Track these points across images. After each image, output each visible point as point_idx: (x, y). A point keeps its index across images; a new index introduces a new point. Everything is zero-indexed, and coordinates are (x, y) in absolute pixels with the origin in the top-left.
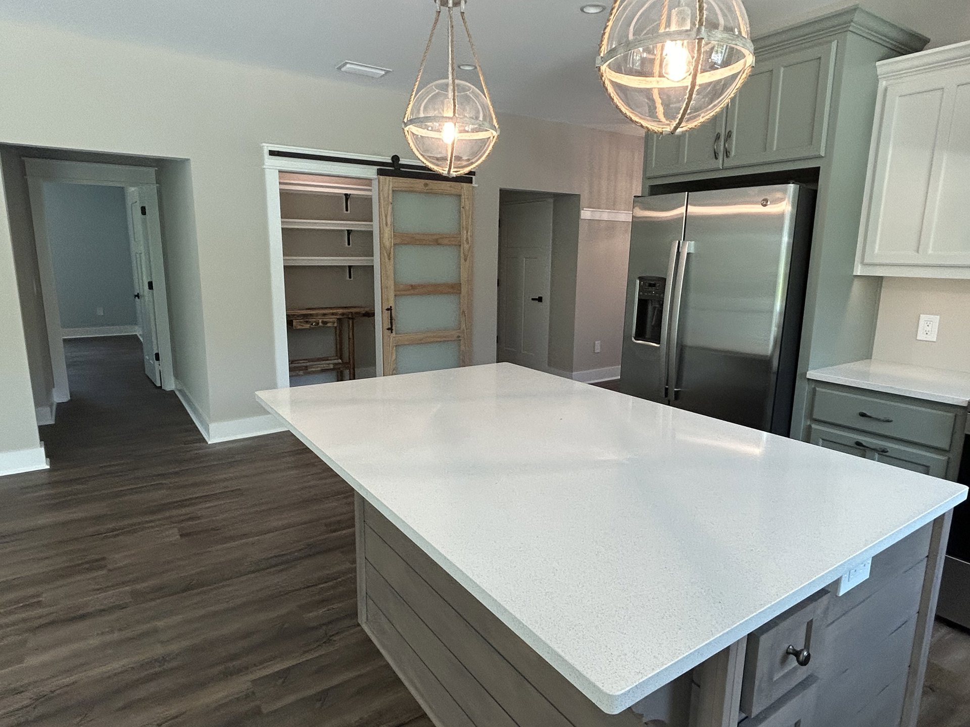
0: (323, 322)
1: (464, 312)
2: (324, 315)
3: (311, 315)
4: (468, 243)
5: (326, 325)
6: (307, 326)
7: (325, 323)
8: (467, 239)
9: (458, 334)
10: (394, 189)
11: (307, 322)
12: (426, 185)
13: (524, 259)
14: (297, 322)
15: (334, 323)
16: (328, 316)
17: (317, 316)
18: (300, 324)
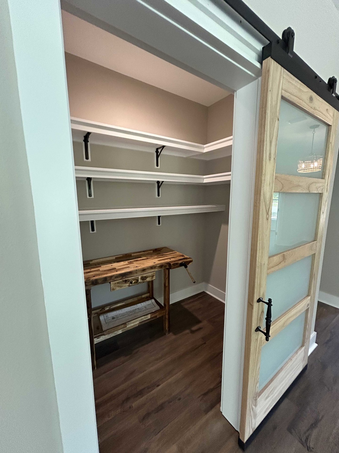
0: (142, 278)
2: (144, 270)
3: (130, 273)
4: (327, 191)
5: (145, 281)
6: (126, 286)
8: (327, 185)
10: (284, 93)
11: (126, 281)
14: (116, 283)
15: (153, 276)
16: (147, 271)
17: (136, 273)
18: (118, 285)
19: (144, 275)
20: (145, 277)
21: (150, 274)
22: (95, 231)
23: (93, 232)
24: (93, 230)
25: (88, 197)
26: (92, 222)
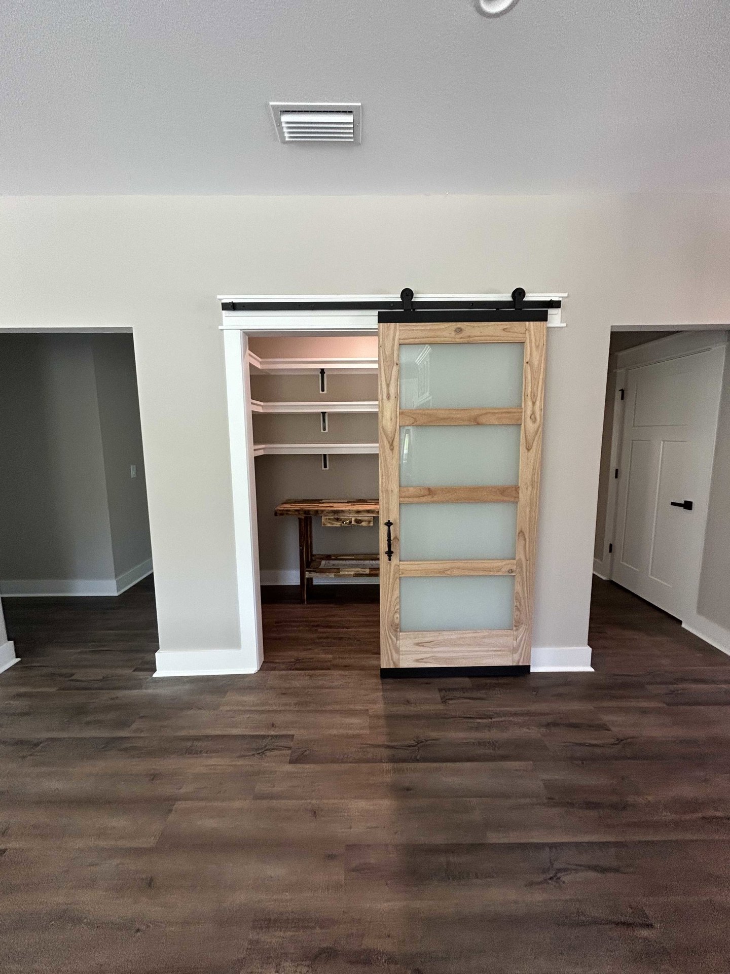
0: (357, 521)
1: (521, 532)
2: (358, 512)
3: (343, 511)
4: (534, 421)
5: (360, 525)
6: (338, 524)
7: (358, 521)
8: (533, 413)
9: (509, 567)
10: (402, 342)
11: (337, 520)
12: (459, 331)
13: (662, 442)
14: (326, 519)
15: (369, 522)
16: (362, 513)
17: (350, 513)
18: (329, 521)
19: (360, 518)
20: (360, 520)
21: (366, 518)
22: (328, 468)
23: (325, 469)
24: (325, 467)
25: (322, 431)
26: (325, 455)
